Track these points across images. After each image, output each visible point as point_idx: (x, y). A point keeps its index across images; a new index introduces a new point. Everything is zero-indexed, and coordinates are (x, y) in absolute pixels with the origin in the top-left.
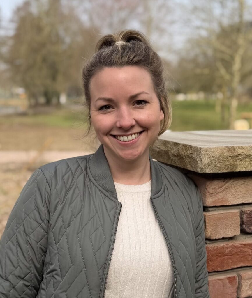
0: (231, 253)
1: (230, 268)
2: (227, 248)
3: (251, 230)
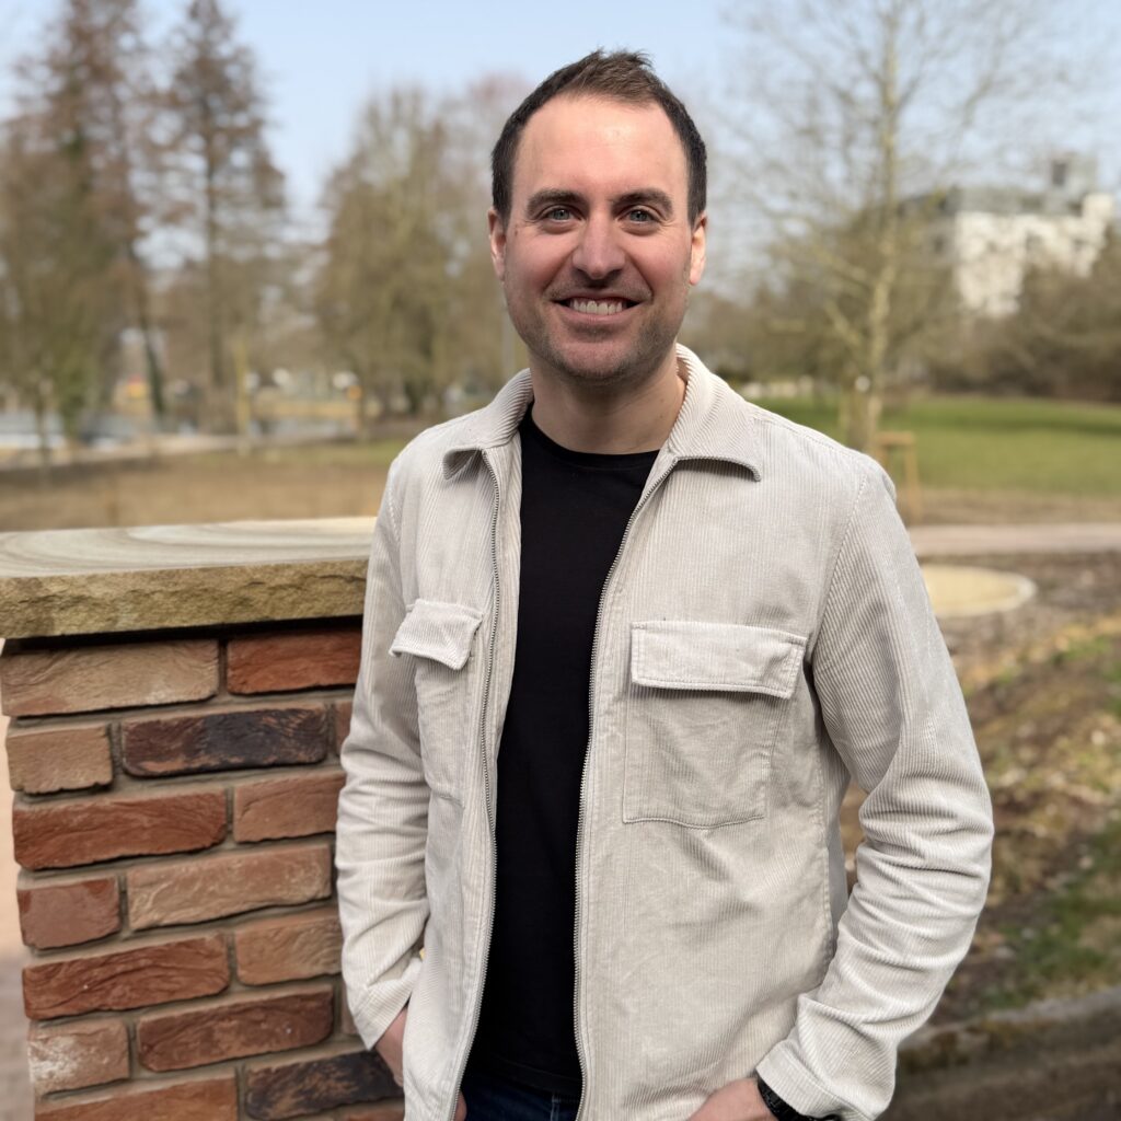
0: (86, 826)
1: (88, 860)
2: (76, 813)
3: (145, 770)
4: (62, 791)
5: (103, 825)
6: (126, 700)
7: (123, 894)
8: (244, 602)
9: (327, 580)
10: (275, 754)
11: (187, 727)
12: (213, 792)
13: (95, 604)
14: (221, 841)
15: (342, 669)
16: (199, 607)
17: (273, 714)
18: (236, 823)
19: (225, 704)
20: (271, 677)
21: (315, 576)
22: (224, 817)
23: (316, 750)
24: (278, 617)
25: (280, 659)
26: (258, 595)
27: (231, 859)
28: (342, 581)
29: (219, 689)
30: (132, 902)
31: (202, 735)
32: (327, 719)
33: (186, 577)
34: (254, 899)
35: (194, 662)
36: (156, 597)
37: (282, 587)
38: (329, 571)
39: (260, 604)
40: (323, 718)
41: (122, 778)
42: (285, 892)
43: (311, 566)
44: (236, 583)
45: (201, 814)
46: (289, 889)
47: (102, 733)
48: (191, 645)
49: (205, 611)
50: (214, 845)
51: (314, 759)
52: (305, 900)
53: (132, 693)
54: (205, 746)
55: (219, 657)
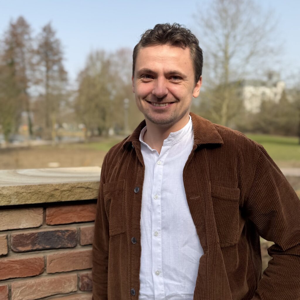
3: (18, 250)
5: (4, 268)
6: (13, 227)
7: (10, 290)
8: (52, 196)
9: (79, 188)
10: (60, 245)
11: (32, 236)
12: (40, 257)
13: (4, 196)
14: (42, 273)
15: (83, 217)
16: (38, 197)
18: (47, 267)
19: (45, 228)
20: (60, 219)
21: (76, 187)
22: (43, 265)
23: (74, 243)
24: (63, 200)
25: (63, 213)
26: (57, 193)
27: (45, 278)
28: (84, 189)
29: (43, 223)
30: (13, 293)
31: (37, 239)
32: (77, 233)
33: (33, 188)
34: (53, 292)
35: (35, 215)
36: (24, 194)
37: (64, 191)
38: (80, 185)
39: (58, 196)
40: (76, 233)
41: (11, 252)
42: (62, 290)
43: (74, 184)
44: (50, 189)
46: (64, 289)
47: (5, 238)
48: (35, 209)
50: (40, 274)
51: (73, 246)
52: (69, 292)
53: (15, 225)
54: (38, 242)
55: (43, 213)
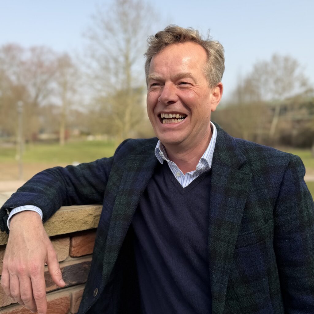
4: (12, 304)
12: (66, 296)
17: (87, 263)
18: (73, 306)
20: (87, 249)
22: (69, 305)
29: (68, 256)
35: (61, 247)
37: (98, 215)
44: (83, 215)
45: (62, 306)
48: (61, 240)
49: (72, 227)
55: (70, 243)
